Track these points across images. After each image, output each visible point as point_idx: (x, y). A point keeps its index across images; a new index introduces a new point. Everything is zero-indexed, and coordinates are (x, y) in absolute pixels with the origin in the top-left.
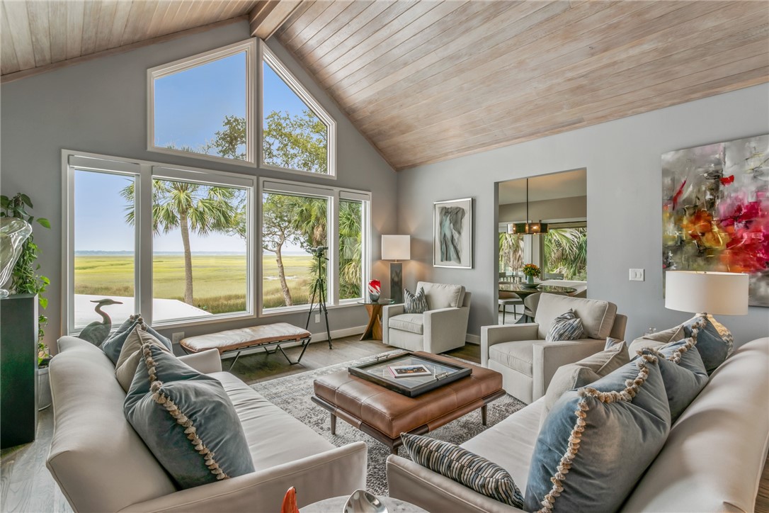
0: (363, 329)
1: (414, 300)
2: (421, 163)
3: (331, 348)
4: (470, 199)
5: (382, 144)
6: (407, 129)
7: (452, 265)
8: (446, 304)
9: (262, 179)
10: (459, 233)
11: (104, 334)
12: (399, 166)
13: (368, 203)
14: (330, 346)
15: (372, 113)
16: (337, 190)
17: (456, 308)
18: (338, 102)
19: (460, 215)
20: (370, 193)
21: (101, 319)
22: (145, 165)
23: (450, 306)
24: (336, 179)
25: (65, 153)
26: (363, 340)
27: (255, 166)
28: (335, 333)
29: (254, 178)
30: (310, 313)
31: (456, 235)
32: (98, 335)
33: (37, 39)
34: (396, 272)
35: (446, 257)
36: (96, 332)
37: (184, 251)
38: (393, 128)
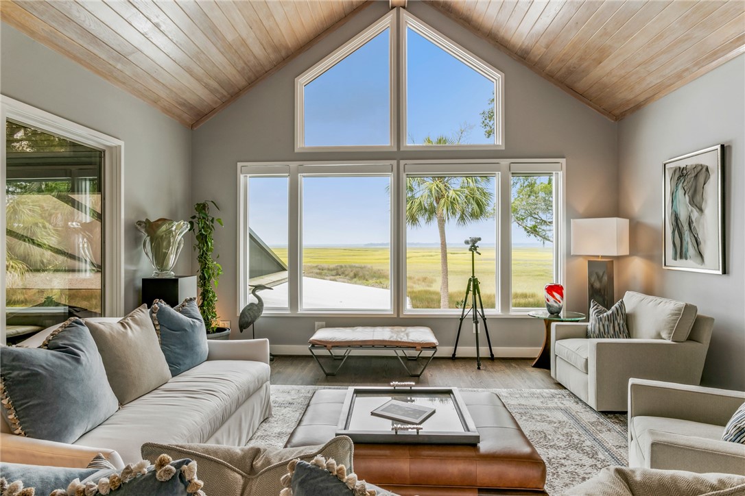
0: (536, 352)
1: (601, 319)
2: (648, 100)
3: (479, 368)
4: (719, 147)
5: (581, 85)
6: (602, 54)
7: (688, 266)
8: (654, 333)
9: (402, 162)
10: (701, 210)
11: (256, 314)
12: (617, 112)
13: (561, 173)
14: (479, 365)
15: (547, 46)
16: (505, 162)
17: (669, 342)
18: (506, 47)
19: (701, 179)
20: (563, 161)
21: (256, 301)
22: (293, 165)
23: (659, 336)
24: (503, 148)
25: (239, 164)
26: (534, 366)
27: (395, 149)
28: (499, 351)
29: (394, 162)
30: (462, 319)
31: (695, 214)
32: (252, 314)
33: (205, 83)
34: (597, 274)
35: (681, 254)
36: (250, 312)
37: (440, 242)
38: (581, 59)
